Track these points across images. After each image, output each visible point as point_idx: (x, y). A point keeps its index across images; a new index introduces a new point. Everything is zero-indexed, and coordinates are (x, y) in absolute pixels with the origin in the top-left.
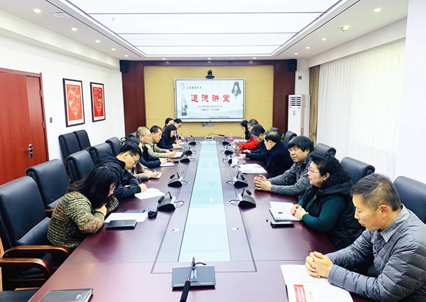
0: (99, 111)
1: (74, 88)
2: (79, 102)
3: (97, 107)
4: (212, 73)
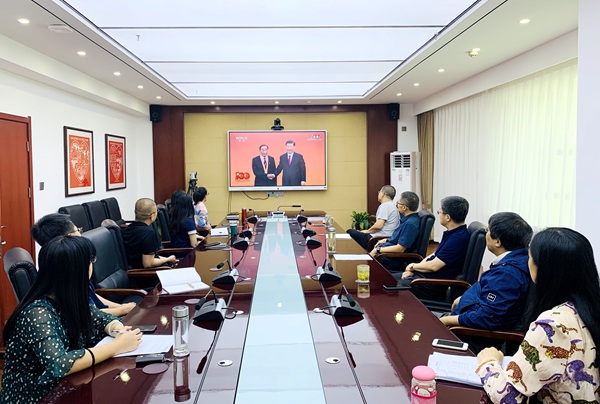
0: (117, 175)
1: (80, 140)
2: (87, 161)
3: (114, 170)
4: (281, 122)
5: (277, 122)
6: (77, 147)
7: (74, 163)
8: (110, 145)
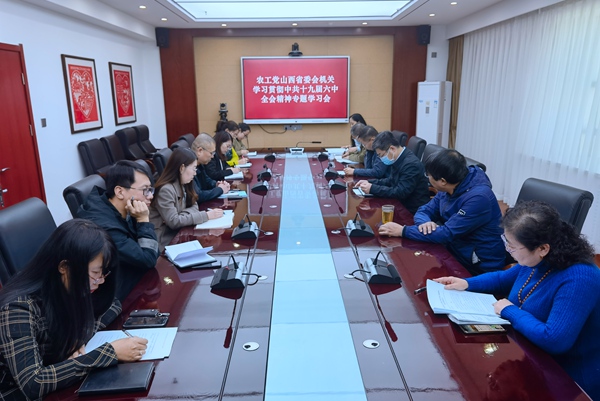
0: (126, 108)
1: (81, 70)
2: (92, 94)
3: (122, 102)
4: (300, 47)
5: (295, 47)
6: (79, 78)
7: (77, 96)
8: (115, 75)
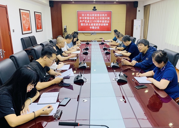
0: (39, 26)
1: (25, 14)
2: (29, 22)
4: (96, 8)
5: (95, 8)
6: (25, 17)
7: (24, 22)
8: (36, 16)
